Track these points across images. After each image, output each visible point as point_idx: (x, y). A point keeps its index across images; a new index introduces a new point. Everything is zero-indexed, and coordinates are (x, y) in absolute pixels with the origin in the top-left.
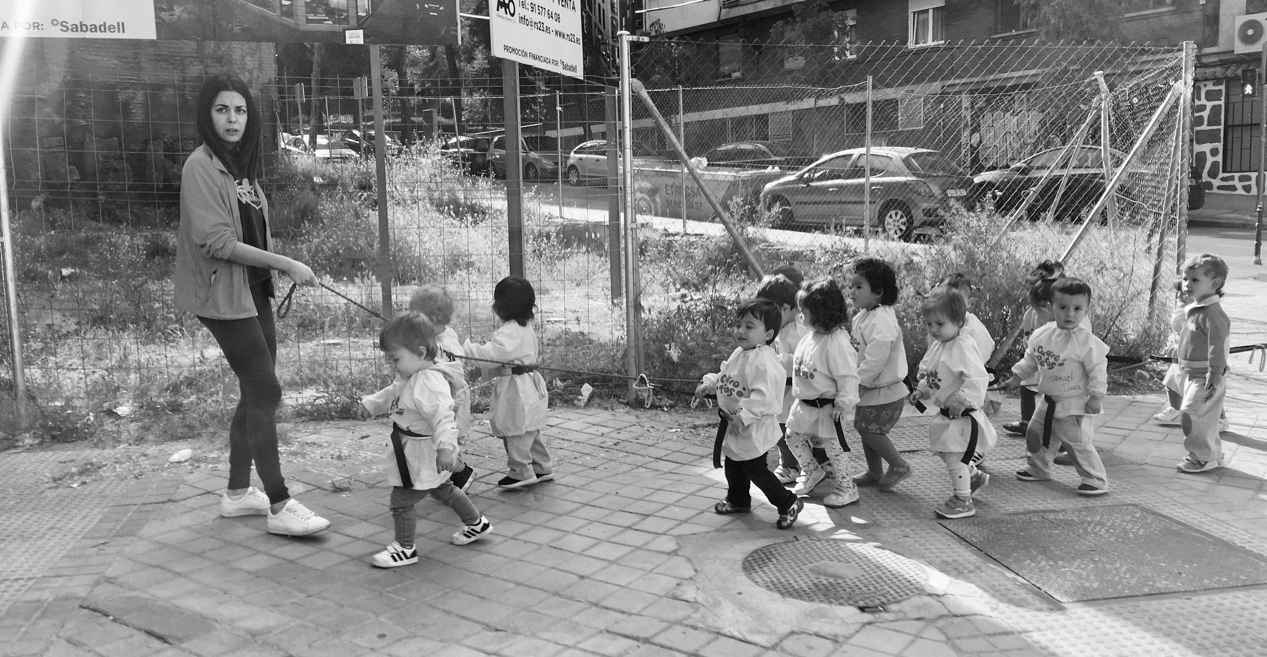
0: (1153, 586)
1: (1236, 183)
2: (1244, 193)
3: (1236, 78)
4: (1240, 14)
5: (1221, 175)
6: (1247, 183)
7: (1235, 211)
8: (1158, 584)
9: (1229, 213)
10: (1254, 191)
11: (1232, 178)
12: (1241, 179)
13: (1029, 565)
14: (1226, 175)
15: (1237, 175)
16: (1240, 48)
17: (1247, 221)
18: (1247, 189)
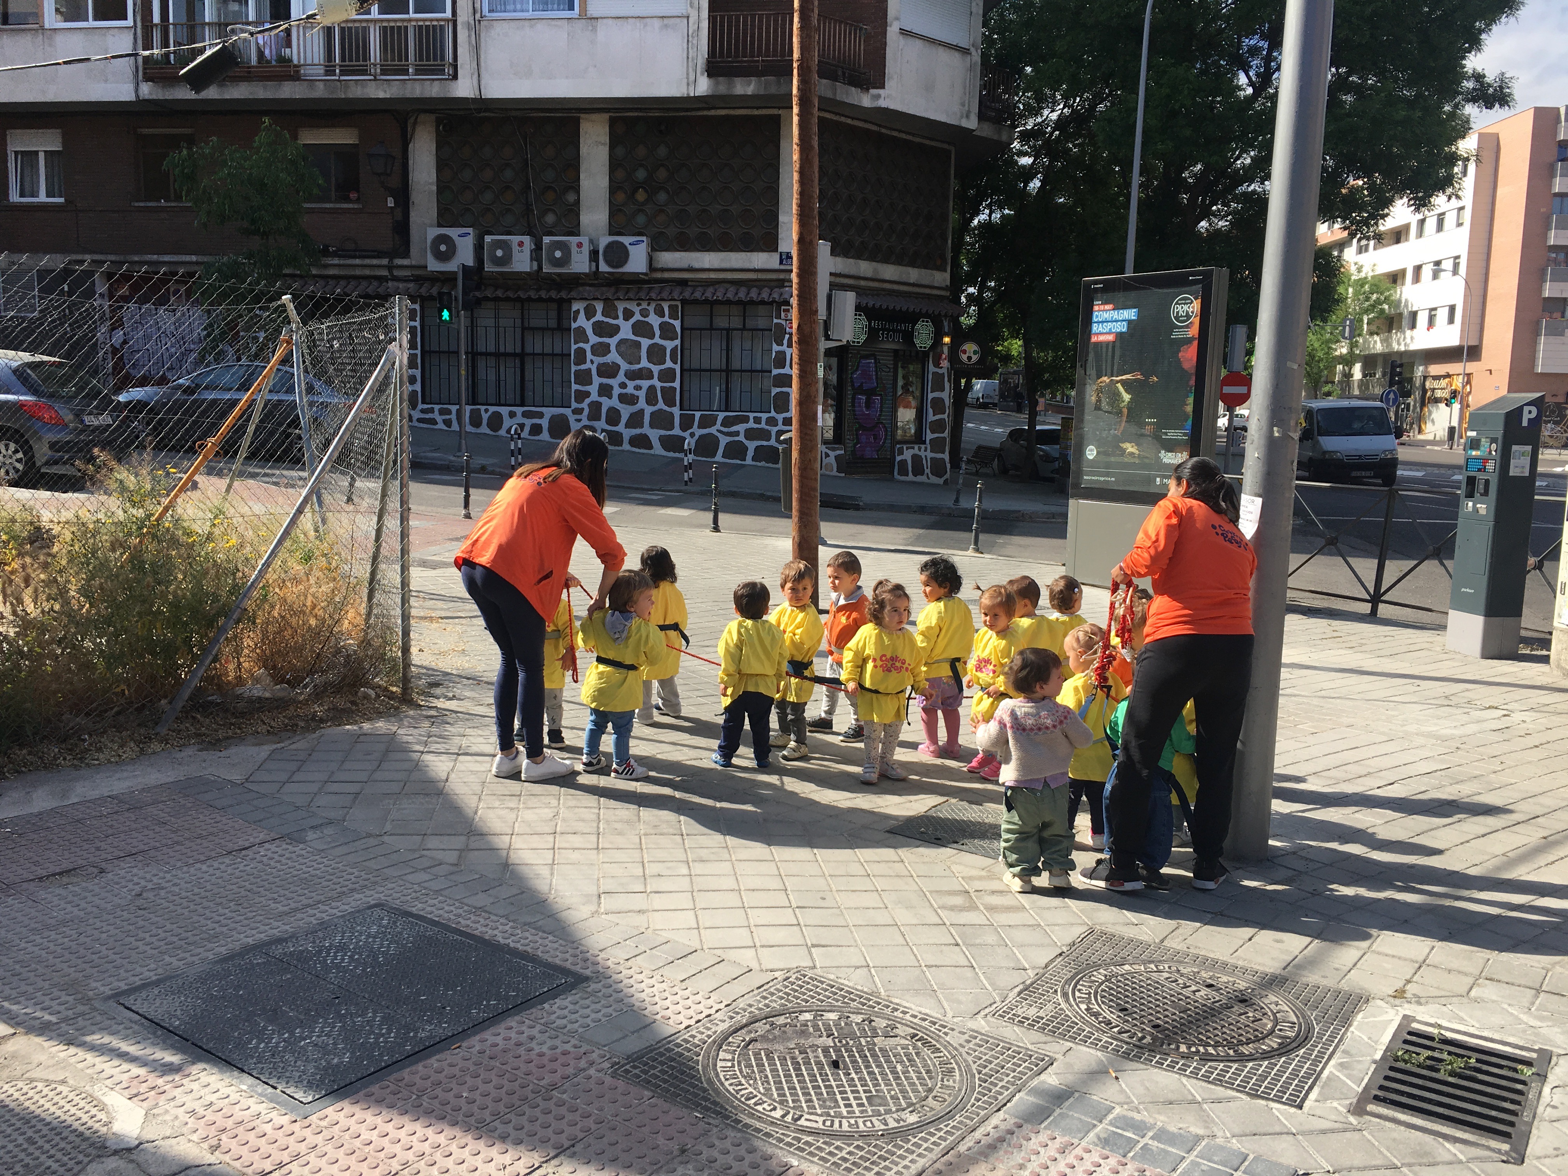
0: (415, 1036)
1: (436, 416)
2: (445, 428)
3: (431, 298)
4: (431, 226)
5: (421, 406)
6: (448, 417)
7: (436, 450)
8: (422, 1035)
9: (432, 451)
10: (455, 426)
11: (432, 411)
12: (442, 412)
13: (257, 1047)
14: (426, 406)
15: (437, 407)
16: (434, 265)
17: (451, 461)
18: (448, 423)
